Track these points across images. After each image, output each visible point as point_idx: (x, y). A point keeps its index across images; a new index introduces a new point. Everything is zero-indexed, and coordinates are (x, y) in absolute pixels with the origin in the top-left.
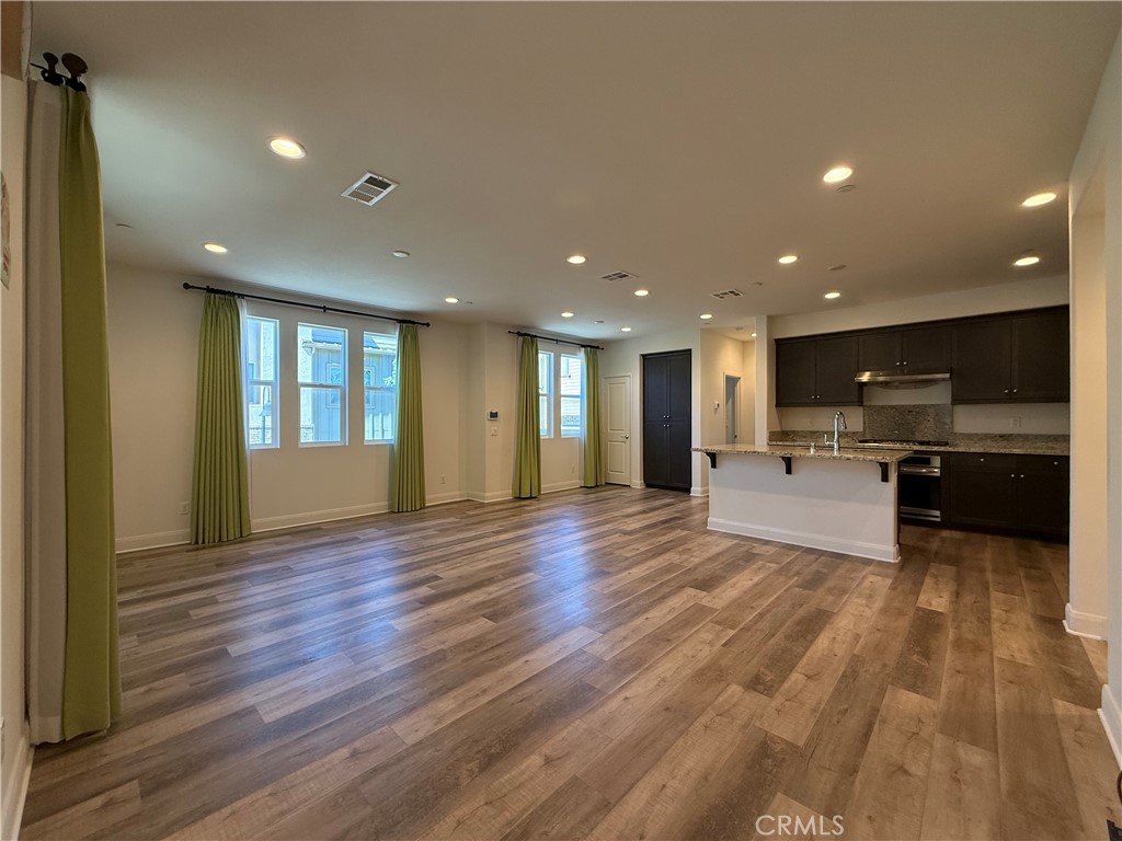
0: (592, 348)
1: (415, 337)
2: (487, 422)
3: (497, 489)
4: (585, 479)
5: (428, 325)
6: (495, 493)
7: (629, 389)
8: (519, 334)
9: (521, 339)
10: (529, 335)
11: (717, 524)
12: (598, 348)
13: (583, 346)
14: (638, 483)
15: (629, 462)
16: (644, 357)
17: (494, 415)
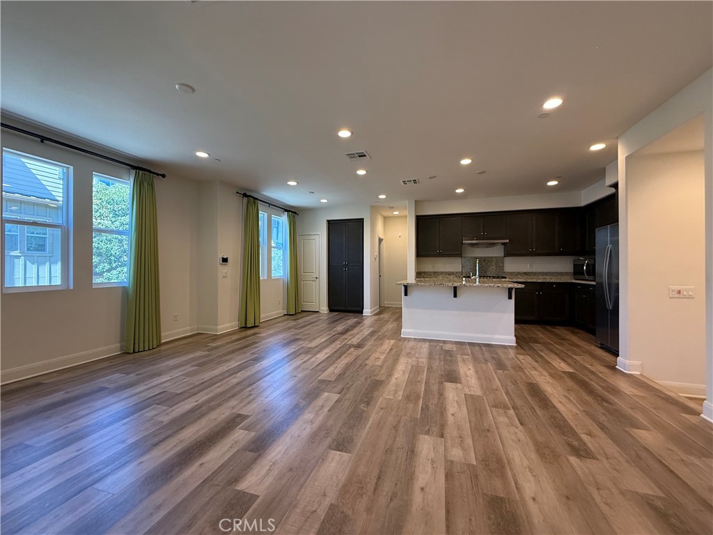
0: (293, 213)
1: (152, 185)
2: (220, 266)
3: (227, 323)
4: (288, 309)
5: (164, 176)
6: (226, 325)
7: (318, 245)
8: (245, 195)
9: (245, 199)
10: (253, 197)
11: (409, 333)
12: (295, 213)
13: (286, 211)
14: (324, 309)
15: (318, 294)
16: (329, 222)
17: (225, 260)
